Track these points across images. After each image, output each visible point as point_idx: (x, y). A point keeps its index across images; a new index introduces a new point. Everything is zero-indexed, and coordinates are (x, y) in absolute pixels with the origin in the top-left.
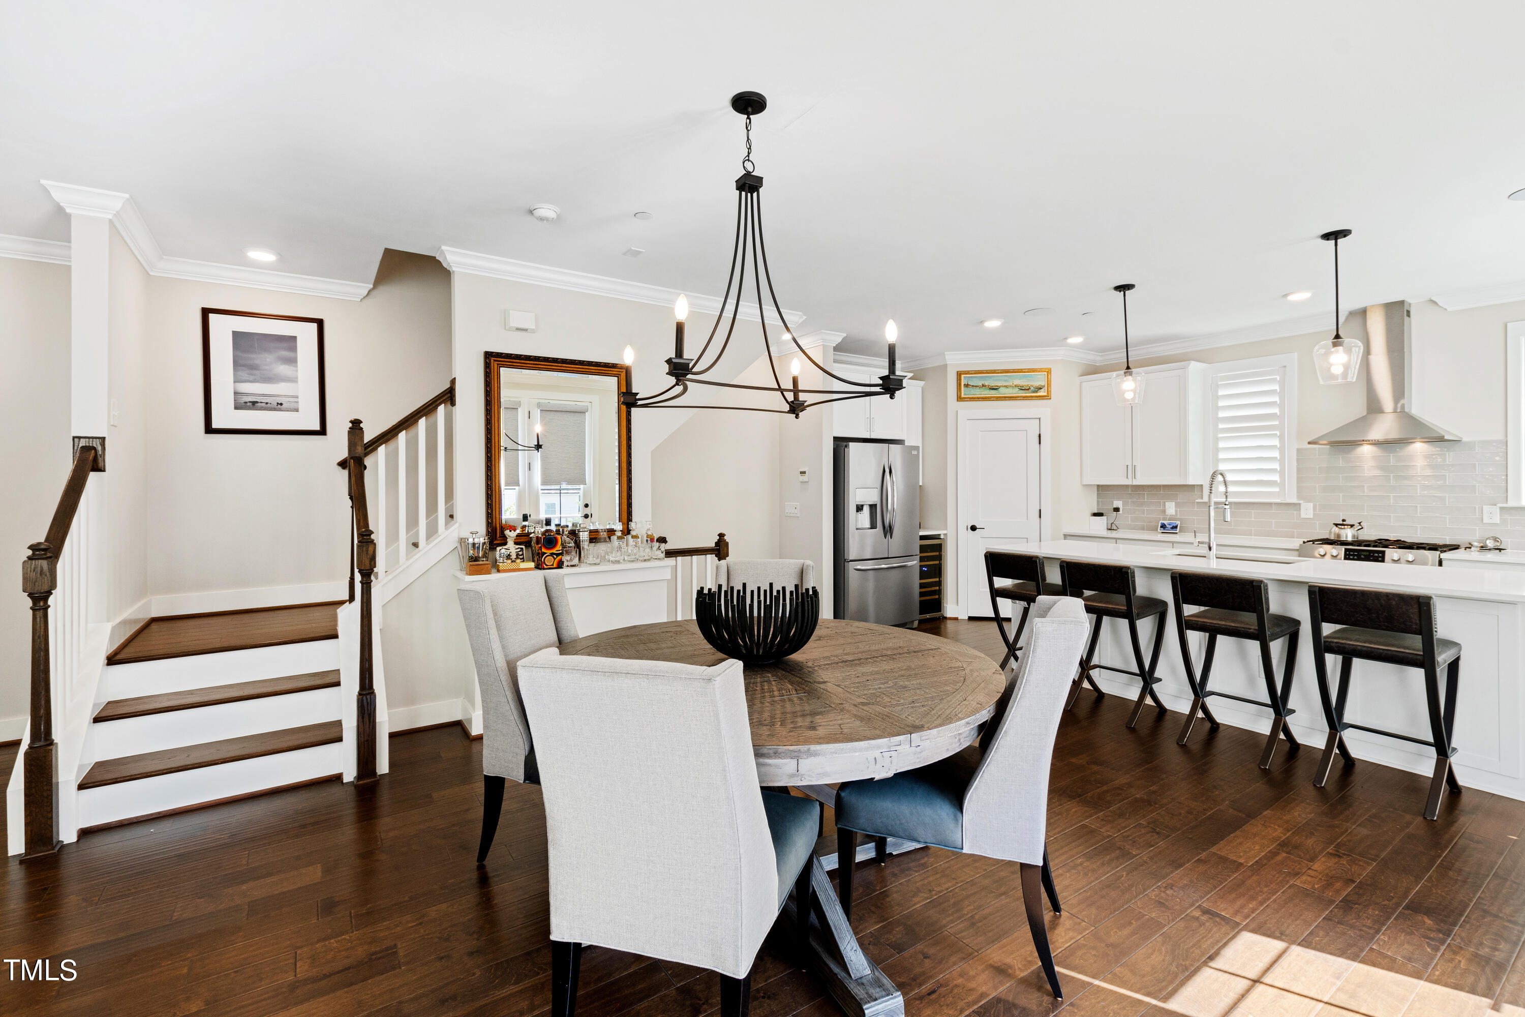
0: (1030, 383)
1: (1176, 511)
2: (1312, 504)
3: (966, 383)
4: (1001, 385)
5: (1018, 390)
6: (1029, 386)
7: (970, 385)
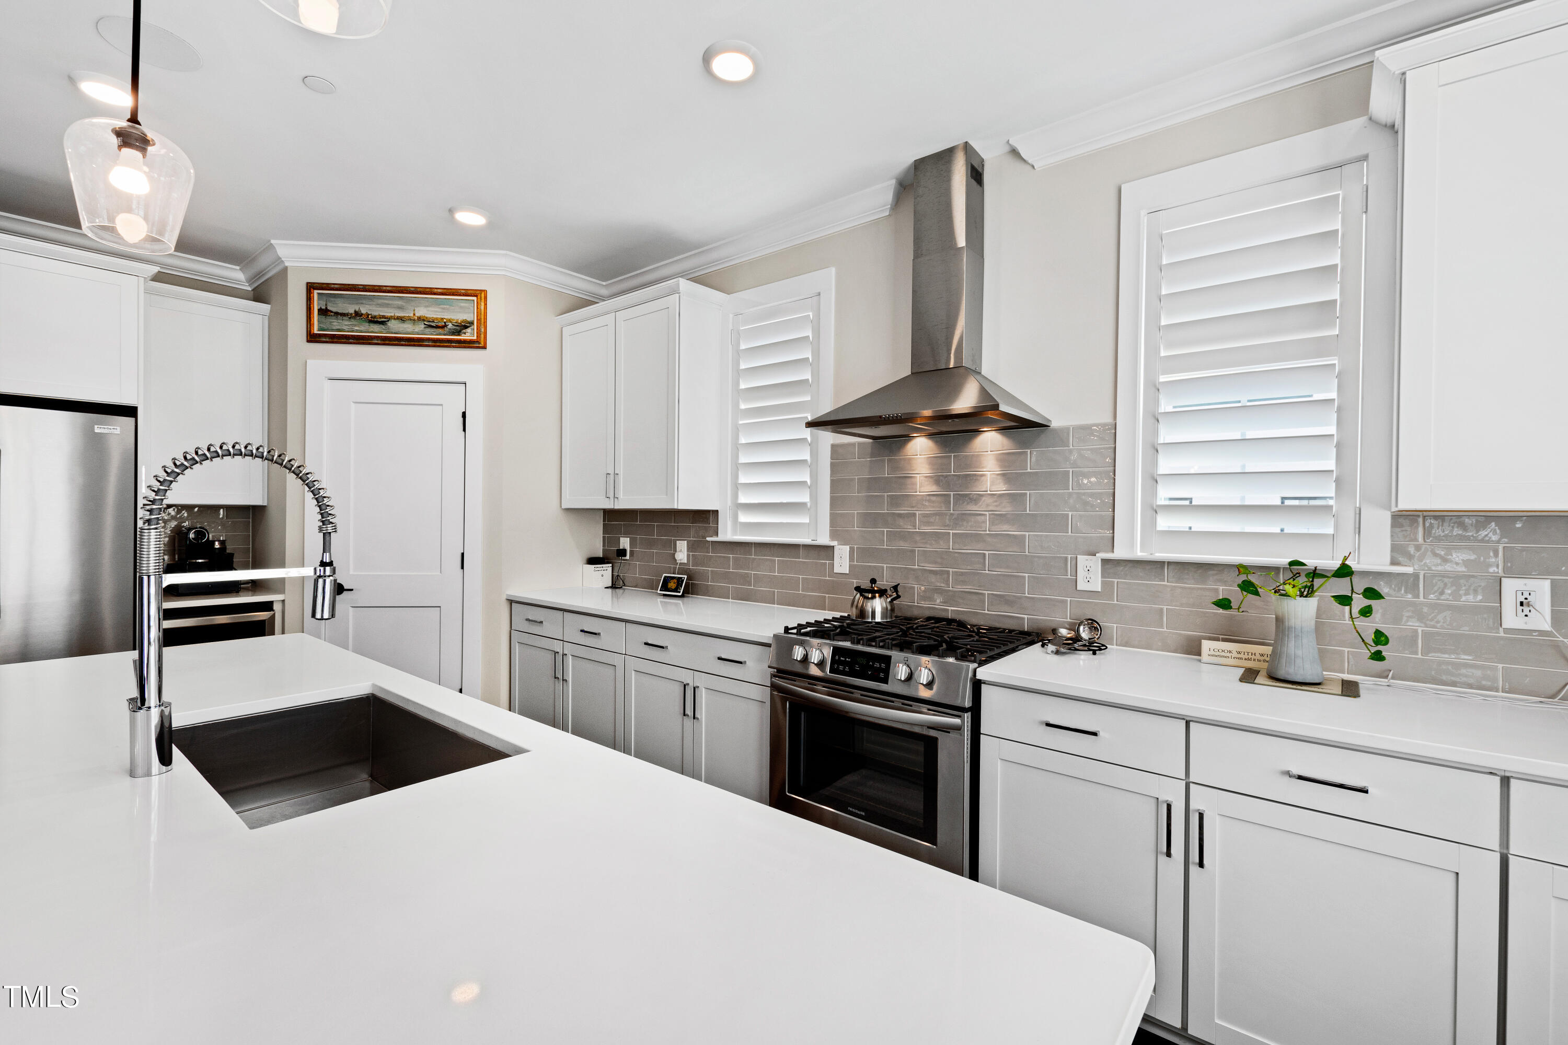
0: (447, 316)
1: (688, 556)
2: (848, 547)
3: (323, 307)
4: (392, 315)
5: (425, 328)
6: (445, 320)
7: (332, 312)
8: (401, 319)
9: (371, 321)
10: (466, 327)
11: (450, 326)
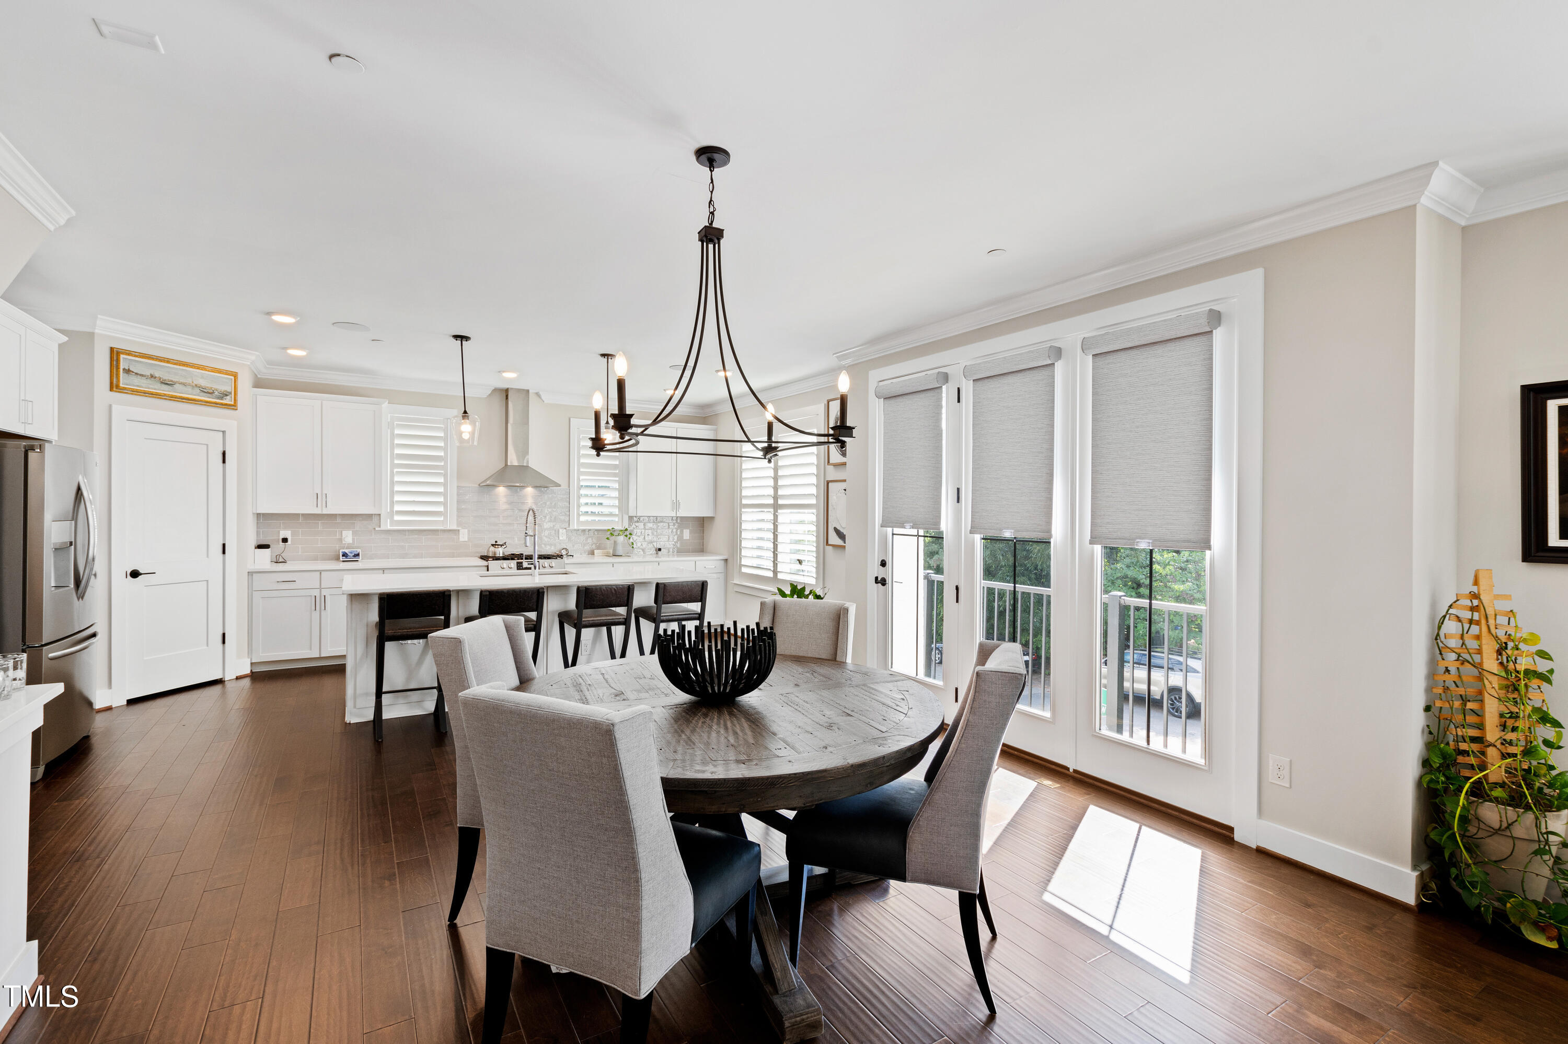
0: (213, 385)
1: (353, 539)
2: (466, 530)
3: (127, 368)
4: (177, 380)
5: (200, 392)
6: (213, 389)
7: (133, 372)
8: (184, 384)
9: (162, 383)
10: (227, 395)
11: (216, 393)
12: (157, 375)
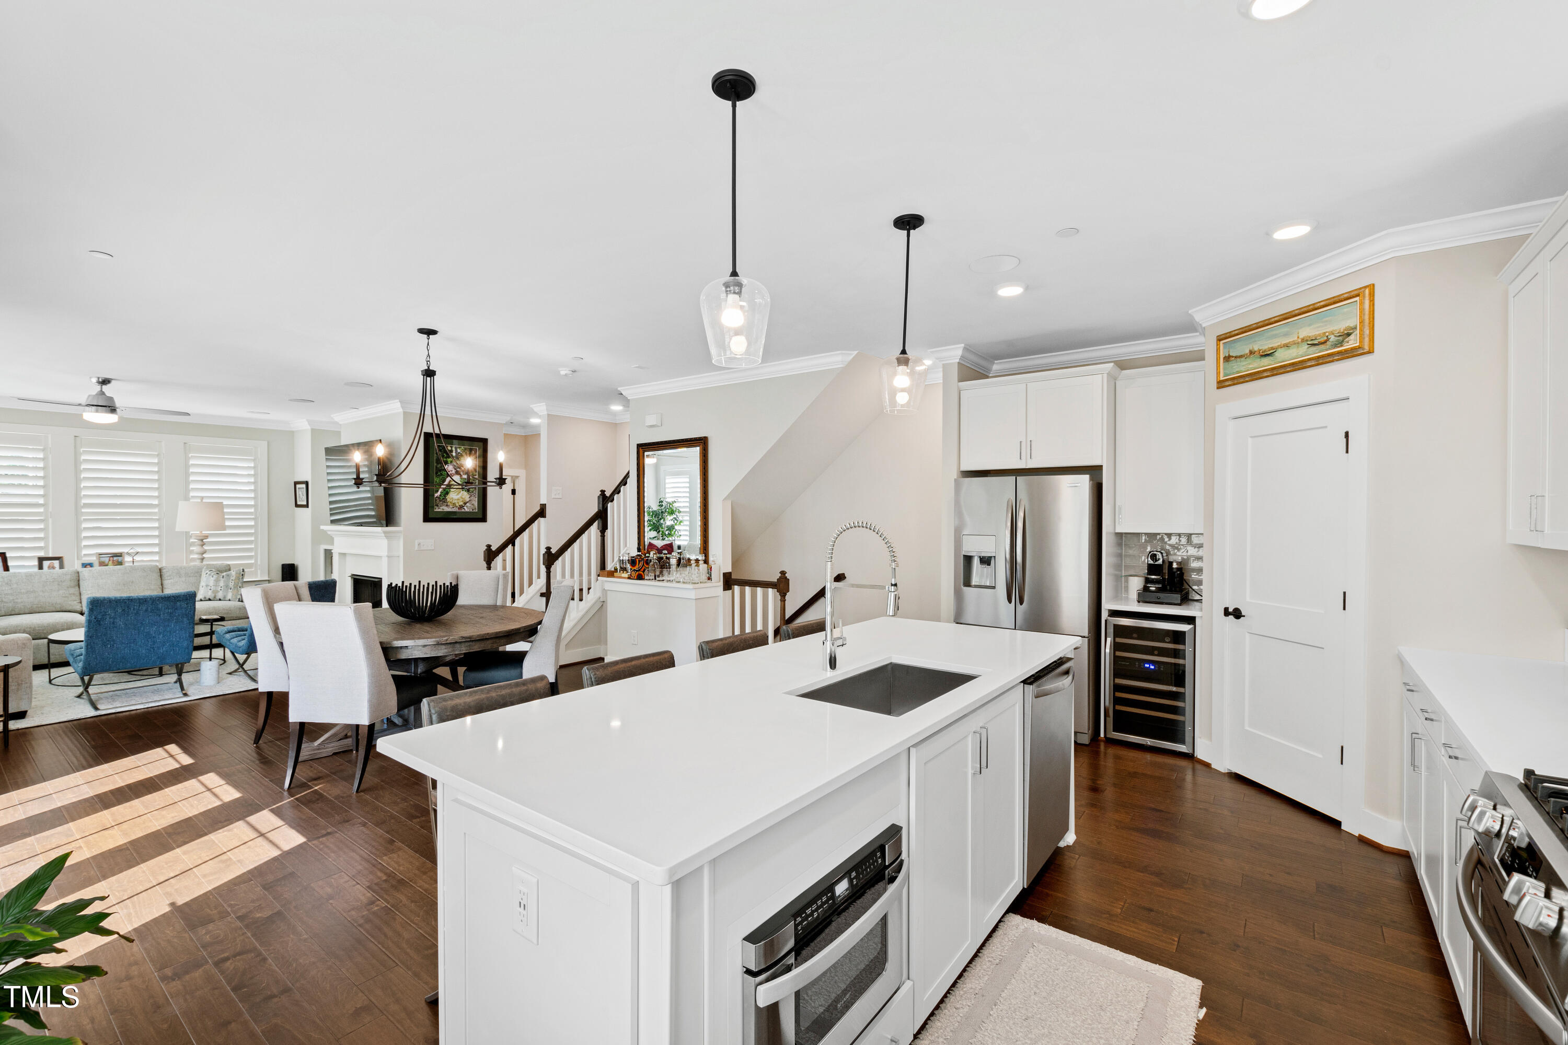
0: (1329, 329)
3: (1228, 355)
4: (1279, 344)
5: (1308, 348)
6: (1327, 334)
7: (1233, 357)
8: (1287, 346)
9: (1262, 356)
10: (1349, 335)
11: (1332, 338)
12: (1256, 349)
